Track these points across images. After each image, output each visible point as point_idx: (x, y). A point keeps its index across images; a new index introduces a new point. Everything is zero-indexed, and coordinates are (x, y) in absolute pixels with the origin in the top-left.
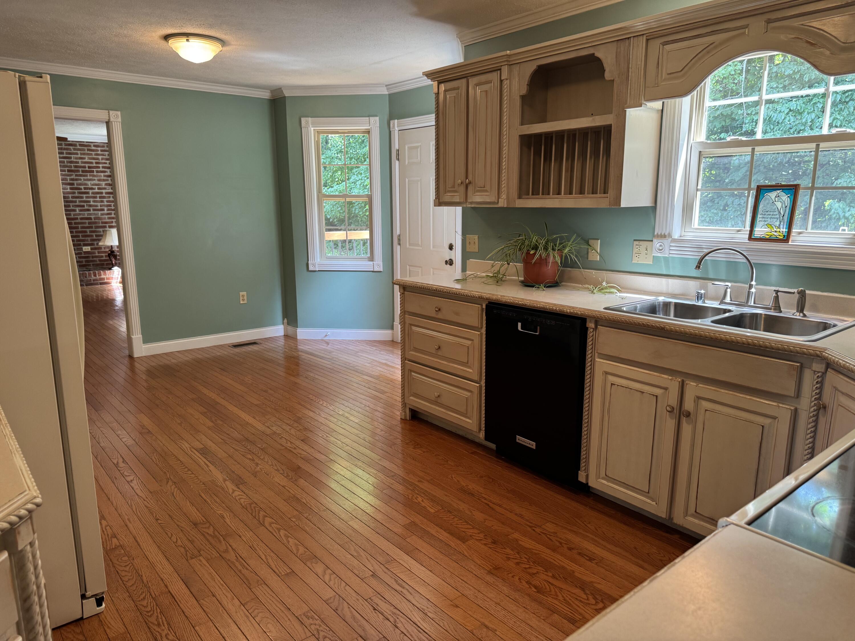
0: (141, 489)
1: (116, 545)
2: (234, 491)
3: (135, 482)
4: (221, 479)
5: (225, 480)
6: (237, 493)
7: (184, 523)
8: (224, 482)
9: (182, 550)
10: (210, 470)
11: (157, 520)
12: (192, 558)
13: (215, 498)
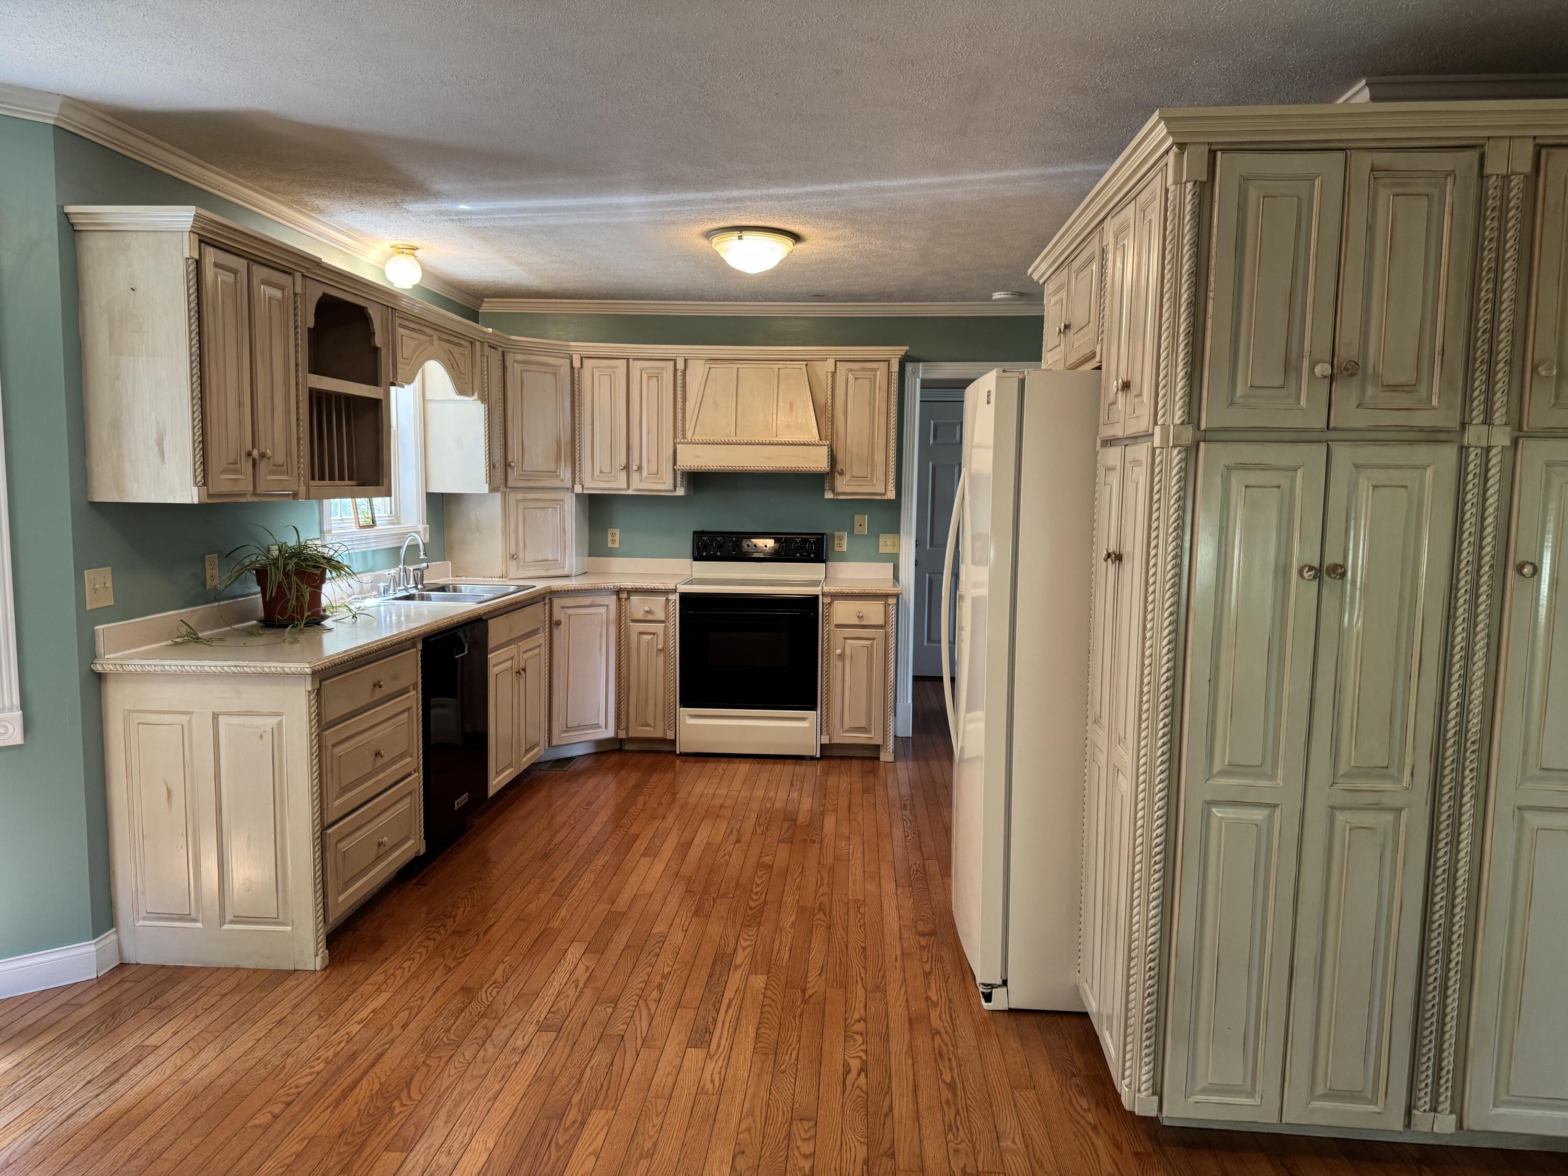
0: (854, 999)
1: (925, 937)
2: (744, 949)
3: (856, 1016)
4: (740, 971)
5: (737, 967)
6: (744, 944)
7: (838, 933)
8: (740, 966)
9: (862, 910)
10: (737, 991)
11: (864, 948)
12: (859, 900)
13: (776, 948)
